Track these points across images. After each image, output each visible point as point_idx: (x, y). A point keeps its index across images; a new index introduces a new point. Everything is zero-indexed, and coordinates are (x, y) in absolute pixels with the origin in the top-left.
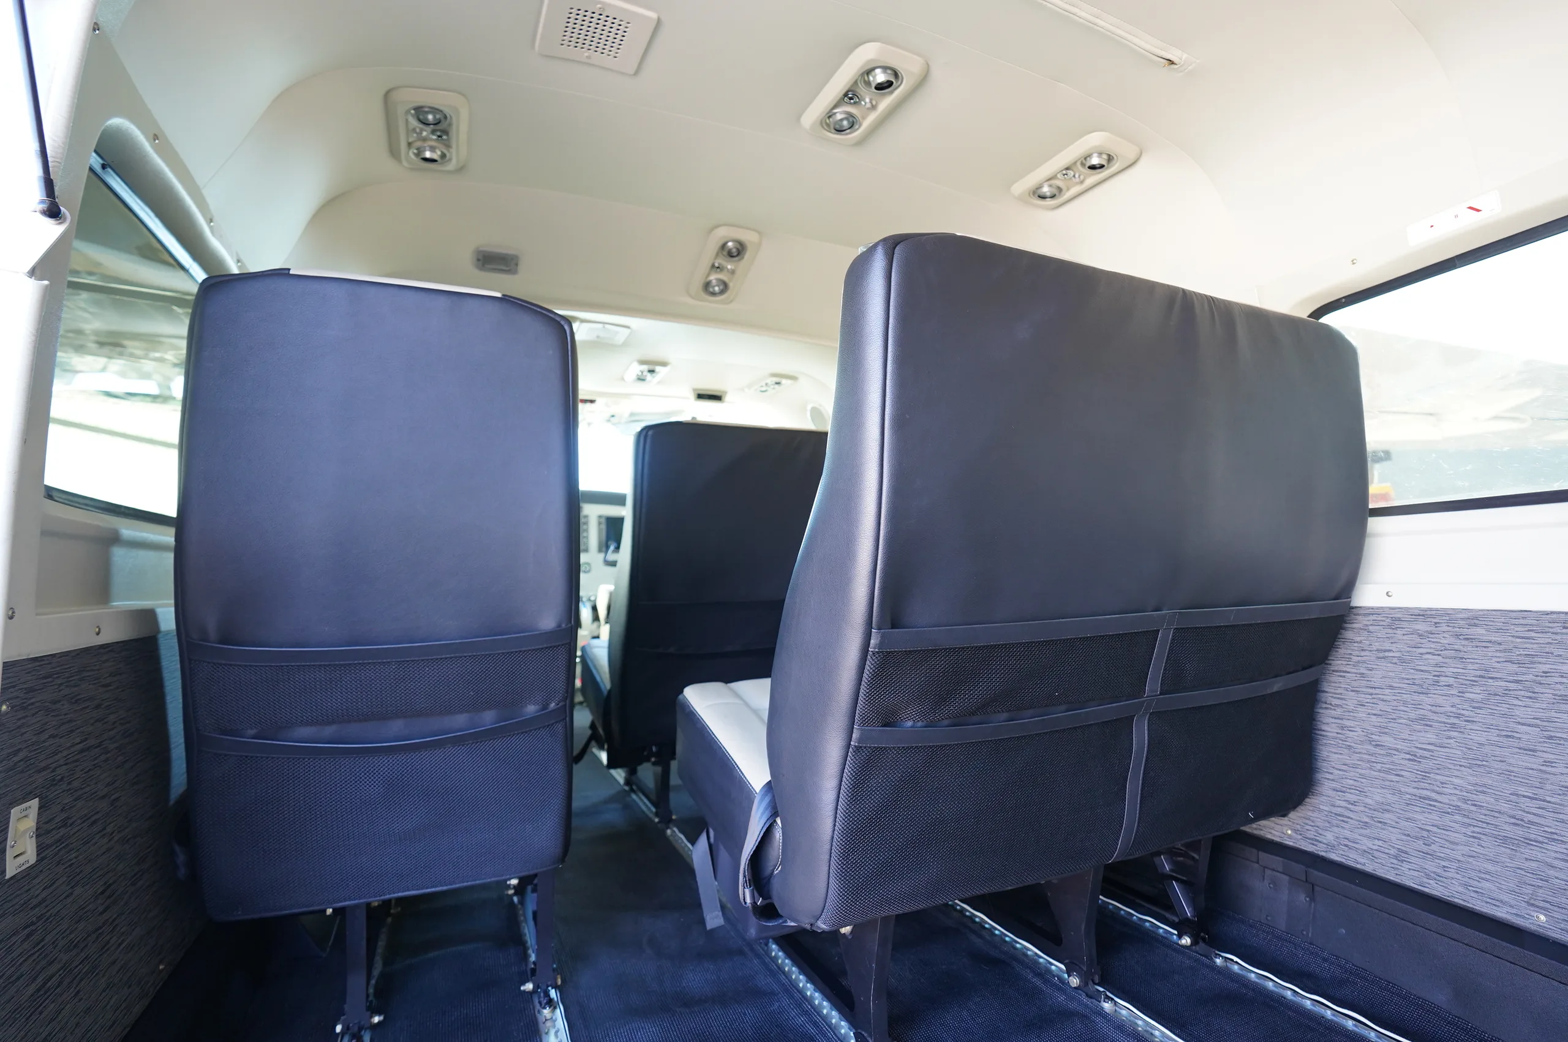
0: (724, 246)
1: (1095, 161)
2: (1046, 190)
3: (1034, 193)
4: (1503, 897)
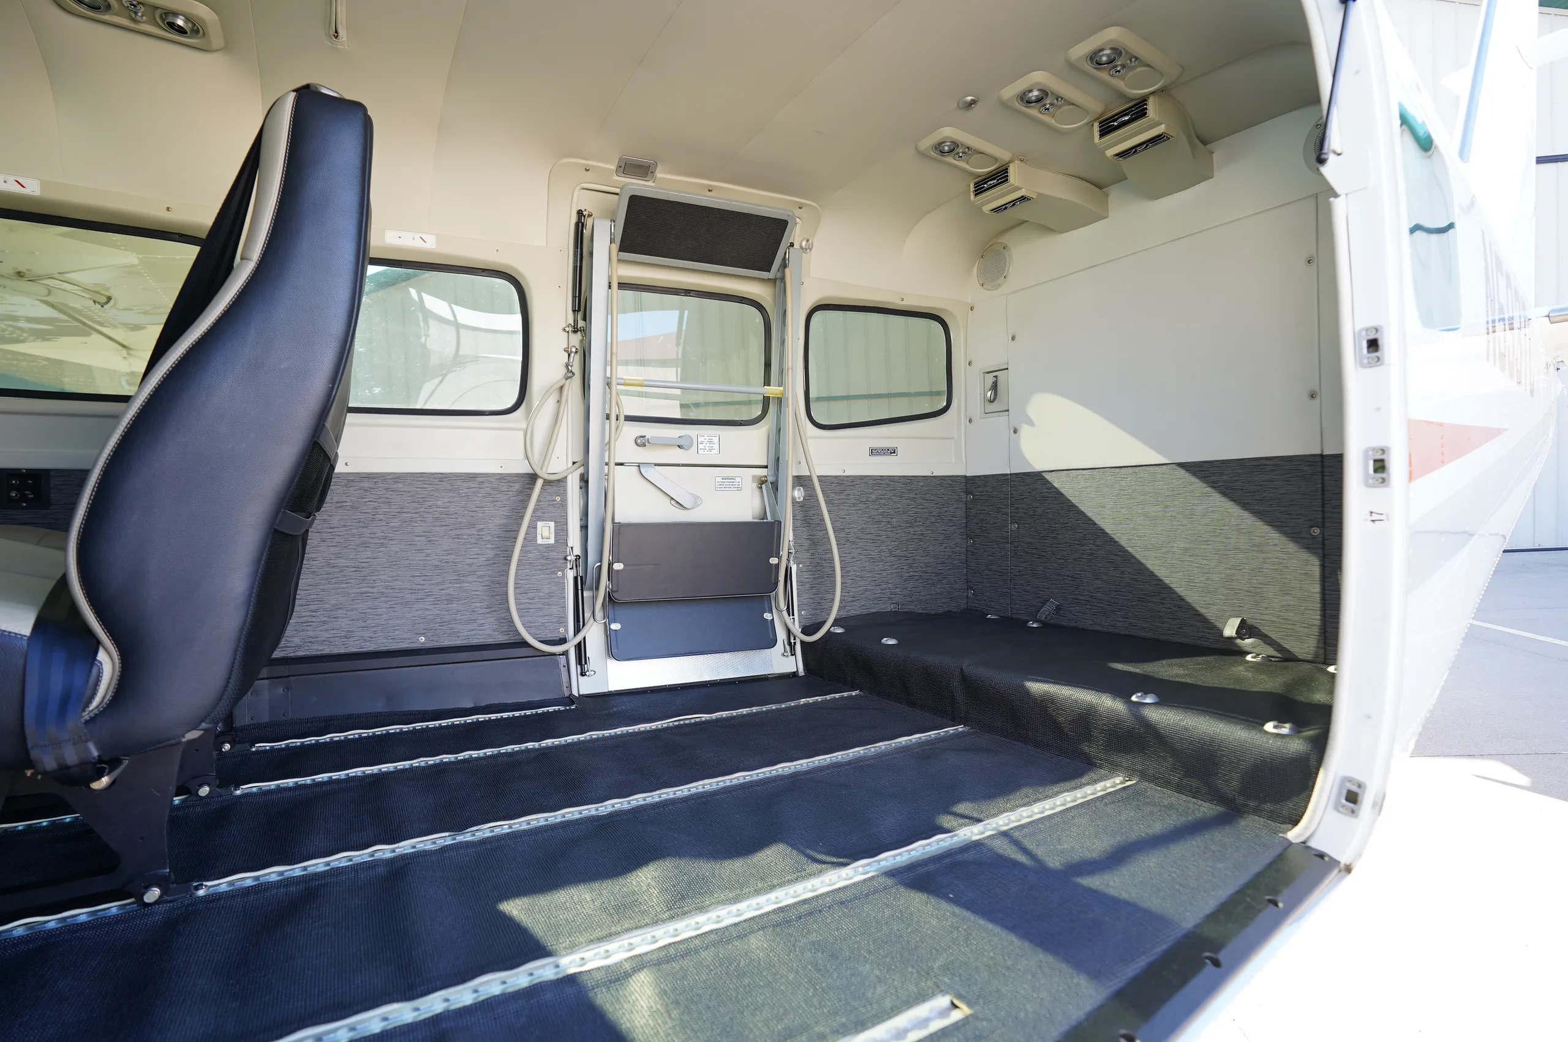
4: (406, 636)
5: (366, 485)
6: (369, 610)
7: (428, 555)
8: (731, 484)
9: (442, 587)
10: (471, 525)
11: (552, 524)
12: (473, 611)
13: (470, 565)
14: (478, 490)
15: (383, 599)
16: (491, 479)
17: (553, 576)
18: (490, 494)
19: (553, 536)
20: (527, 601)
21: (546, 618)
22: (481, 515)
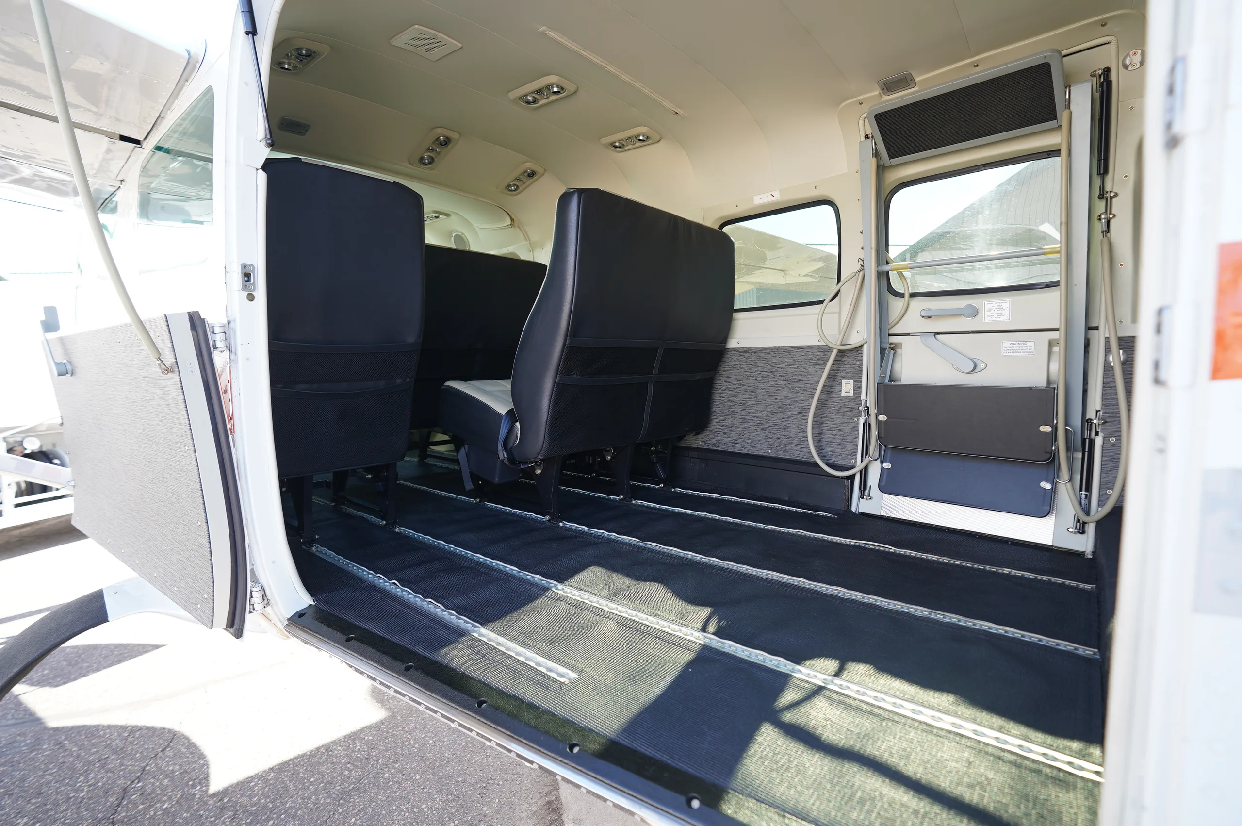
0: (438, 139)
1: (641, 138)
2: (617, 144)
3: (612, 144)
4: (761, 448)
5: (747, 355)
6: (745, 429)
7: (776, 399)
8: (1021, 348)
9: (783, 420)
10: (800, 381)
11: (852, 382)
12: (798, 438)
13: (799, 407)
14: (805, 357)
15: (752, 423)
16: (813, 349)
17: (851, 421)
18: (812, 360)
19: (852, 391)
20: (831, 436)
21: (843, 450)
22: (806, 374)
